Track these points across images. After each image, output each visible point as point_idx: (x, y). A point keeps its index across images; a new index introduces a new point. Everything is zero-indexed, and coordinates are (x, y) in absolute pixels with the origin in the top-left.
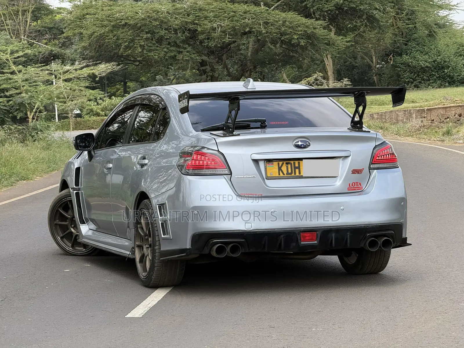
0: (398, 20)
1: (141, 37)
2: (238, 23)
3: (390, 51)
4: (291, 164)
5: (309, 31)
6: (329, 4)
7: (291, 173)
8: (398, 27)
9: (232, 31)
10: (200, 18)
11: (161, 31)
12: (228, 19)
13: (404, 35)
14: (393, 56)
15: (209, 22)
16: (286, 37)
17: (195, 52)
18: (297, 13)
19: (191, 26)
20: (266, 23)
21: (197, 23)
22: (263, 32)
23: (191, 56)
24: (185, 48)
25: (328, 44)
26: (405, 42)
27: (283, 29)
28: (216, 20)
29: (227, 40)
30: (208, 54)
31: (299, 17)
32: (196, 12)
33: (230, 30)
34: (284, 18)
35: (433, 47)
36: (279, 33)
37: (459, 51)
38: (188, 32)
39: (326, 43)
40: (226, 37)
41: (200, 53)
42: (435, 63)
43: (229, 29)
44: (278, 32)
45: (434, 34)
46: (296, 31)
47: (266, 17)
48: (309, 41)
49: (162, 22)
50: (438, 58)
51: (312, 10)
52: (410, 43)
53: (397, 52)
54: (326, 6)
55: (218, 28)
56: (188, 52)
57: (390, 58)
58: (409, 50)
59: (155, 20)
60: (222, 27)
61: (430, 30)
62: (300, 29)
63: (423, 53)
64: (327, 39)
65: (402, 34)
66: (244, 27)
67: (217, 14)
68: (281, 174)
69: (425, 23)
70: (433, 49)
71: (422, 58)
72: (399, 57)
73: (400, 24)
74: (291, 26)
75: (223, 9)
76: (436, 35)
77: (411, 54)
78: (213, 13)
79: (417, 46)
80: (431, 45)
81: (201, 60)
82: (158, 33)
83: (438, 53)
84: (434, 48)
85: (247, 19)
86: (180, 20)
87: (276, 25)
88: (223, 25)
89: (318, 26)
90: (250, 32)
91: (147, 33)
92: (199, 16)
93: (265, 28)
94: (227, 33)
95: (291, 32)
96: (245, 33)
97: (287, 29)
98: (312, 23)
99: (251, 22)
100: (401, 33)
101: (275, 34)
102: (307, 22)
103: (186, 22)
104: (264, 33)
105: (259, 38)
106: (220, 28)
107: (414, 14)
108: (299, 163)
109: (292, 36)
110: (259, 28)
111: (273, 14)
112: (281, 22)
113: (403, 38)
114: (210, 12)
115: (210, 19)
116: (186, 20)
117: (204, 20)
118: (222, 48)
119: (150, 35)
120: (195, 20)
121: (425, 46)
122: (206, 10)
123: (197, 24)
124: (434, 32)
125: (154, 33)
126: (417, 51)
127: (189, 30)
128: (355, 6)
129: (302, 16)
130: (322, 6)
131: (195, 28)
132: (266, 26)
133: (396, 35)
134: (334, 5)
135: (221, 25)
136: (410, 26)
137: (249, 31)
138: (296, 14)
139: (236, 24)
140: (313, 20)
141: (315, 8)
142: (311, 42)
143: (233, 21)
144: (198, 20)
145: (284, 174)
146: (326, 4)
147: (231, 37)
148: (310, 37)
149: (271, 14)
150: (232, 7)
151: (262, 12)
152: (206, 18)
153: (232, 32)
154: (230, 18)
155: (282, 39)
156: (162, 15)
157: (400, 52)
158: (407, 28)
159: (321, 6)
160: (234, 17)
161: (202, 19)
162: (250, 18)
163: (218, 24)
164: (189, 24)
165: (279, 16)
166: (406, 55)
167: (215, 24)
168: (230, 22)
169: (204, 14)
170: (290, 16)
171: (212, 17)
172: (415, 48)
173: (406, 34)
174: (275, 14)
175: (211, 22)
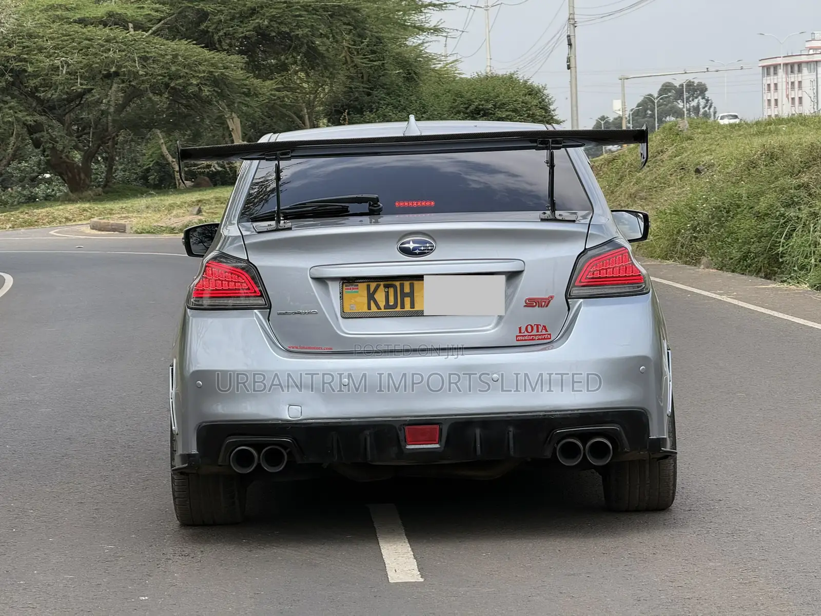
0: (355, 53)
2: (97, 59)
3: (342, 106)
5: (217, 72)
6: (245, 27)
8: (354, 66)
9: (86, 71)
10: (31, 51)
12: (79, 51)
13: (365, 79)
14: (348, 114)
15: (45, 57)
16: (178, 82)
17: (22, 108)
18: (195, 42)
19: (14, 64)
20: (144, 59)
21: (25, 58)
22: (141, 73)
23: (16, 115)
24: (6, 102)
25: (247, 95)
26: (367, 90)
27: (173, 68)
28: (58, 53)
29: (79, 87)
30: (44, 111)
31: (198, 49)
32: (24, 40)
33: (83, 71)
34: (174, 50)
35: (413, 98)
36: (166, 75)
37: (456, 104)
38: (10, 74)
39: (244, 93)
40: (77, 82)
41: (30, 110)
43: (82, 69)
44: (165, 73)
45: (415, 77)
46: (195, 71)
47: (144, 48)
48: (216, 89)
51: (216, 37)
52: (376, 92)
53: (355, 108)
54: (241, 30)
55: (63, 67)
56: (10, 108)
57: (342, 117)
58: (374, 103)
60: (69, 65)
61: (408, 70)
62: (201, 68)
63: (397, 108)
64: (246, 85)
65: (362, 77)
66: (107, 65)
67: (60, 42)
69: (400, 58)
70: (414, 102)
71: (396, 117)
72: (358, 115)
73: (358, 60)
74: (187, 63)
75: (70, 36)
76: (419, 78)
77: (376, 111)
78: (52, 42)
79: (387, 97)
80: (411, 95)
81: (35, 121)
84: (416, 101)
85: (111, 52)
87: (160, 61)
88: (70, 62)
89: (231, 63)
90: (117, 74)
92: (28, 47)
93: (143, 67)
94: (77, 76)
95: (186, 73)
96: (108, 76)
97: (179, 68)
98: (221, 58)
99: (119, 56)
100: (360, 75)
101: (160, 78)
102: (214, 58)
103: (6, 57)
104: (141, 75)
105: (133, 83)
106: (65, 67)
107: (381, 43)
109: (189, 80)
110: (133, 66)
111: (155, 43)
112: (169, 57)
113: (362, 83)
114: (47, 40)
115: (48, 52)
116: (7, 54)
117: (37, 54)
118: (69, 101)
120: (22, 54)
121: (399, 96)
122: (39, 36)
123: (25, 60)
124: (415, 73)
126: (388, 105)
127: (12, 70)
128: (288, 30)
129: (203, 47)
130: (234, 29)
131: (23, 68)
132: (145, 64)
133: (352, 78)
134: (254, 28)
135: (66, 63)
136: (375, 63)
137: (114, 72)
138: (194, 44)
139: (94, 60)
140: (223, 55)
141: (221, 33)
142: (220, 91)
143: (88, 55)
144: (27, 54)
146: (241, 27)
147: (85, 82)
148: (218, 82)
149: (151, 43)
150: (85, 30)
151: (135, 40)
152: (41, 50)
153: (87, 74)
154: (82, 50)
155: (172, 85)
157: (359, 106)
158: (371, 67)
159: (231, 29)
160: (89, 48)
161: (34, 51)
162: (117, 51)
163: (61, 60)
164: (12, 61)
165: (166, 46)
166: (370, 112)
167: (58, 60)
168: (83, 57)
169: (38, 44)
170: (183, 47)
171: (51, 48)
172: (385, 100)
173: (369, 76)
174: (159, 43)
175: (51, 56)
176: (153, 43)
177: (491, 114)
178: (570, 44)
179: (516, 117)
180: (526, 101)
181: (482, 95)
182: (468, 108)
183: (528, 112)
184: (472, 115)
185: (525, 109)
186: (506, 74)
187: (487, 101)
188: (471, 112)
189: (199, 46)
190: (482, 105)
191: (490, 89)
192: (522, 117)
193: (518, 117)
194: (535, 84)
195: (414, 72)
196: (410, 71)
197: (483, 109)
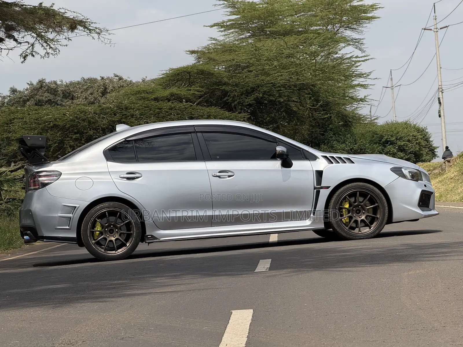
0: (314, 111)
1: (70, 137)
2: (164, 120)
3: (308, 142)
6: (249, 99)
8: (314, 119)
10: (126, 117)
11: (90, 132)
12: (154, 116)
13: (321, 126)
15: (135, 120)
18: (220, 107)
20: (191, 118)
21: (124, 121)
26: (322, 132)
28: (142, 117)
32: (123, 111)
34: (208, 113)
37: (374, 138)
42: (352, 151)
45: (349, 124)
47: (191, 112)
49: (89, 122)
50: (354, 146)
51: (233, 105)
52: (327, 134)
54: (247, 100)
58: (326, 140)
59: (84, 120)
61: (345, 120)
63: (339, 142)
65: (319, 125)
67: (143, 111)
69: (340, 113)
70: (349, 138)
71: (339, 147)
72: (318, 147)
73: (315, 115)
75: (149, 107)
76: (351, 124)
77: (328, 144)
78: (139, 111)
79: (334, 136)
80: (347, 134)
82: (86, 133)
83: (355, 141)
84: (350, 137)
85: (172, 115)
86: (108, 120)
88: (149, 122)
89: (241, 118)
91: (76, 133)
92: (125, 115)
98: (235, 116)
99: (177, 117)
100: (317, 124)
102: (231, 116)
103: (113, 121)
107: (329, 105)
111: (197, 109)
112: (206, 116)
113: (319, 128)
114: (136, 110)
115: (137, 117)
116: (113, 119)
119: (79, 135)
120: (122, 119)
121: (340, 135)
122: (131, 108)
124: (350, 122)
126: (334, 140)
128: (274, 99)
129: (225, 110)
130: (243, 100)
133: (313, 126)
134: (254, 99)
135: (147, 122)
136: (326, 117)
138: (219, 109)
139: (162, 120)
140: (236, 114)
141: (236, 103)
143: (159, 118)
144: (125, 119)
146: (247, 99)
150: (157, 104)
151: (186, 108)
152: (132, 116)
154: (156, 115)
156: (89, 116)
157: (318, 142)
158: (323, 119)
159: (241, 100)
160: (160, 114)
161: (129, 117)
162: (176, 114)
163: (144, 121)
164: (116, 123)
165: (204, 110)
166: (324, 145)
167: (142, 121)
168: (157, 119)
169: (131, 113)
170: (213, 111)
171: (138, 115)
172: (332, 138)
173: (323, 124)
174: (199, 109)
175: (138, 119)
176: (196, 109)
177: (395, 143)
178: (440, 103)
179: (409, 144)
180: (414, 135)
181: (389, 132)
182: (381, 140)
183: (416, 141)
184: (383, 144)
185: (414, 140)
186: (403, 122)
187: (392, 136)
188: (383, 143)
189: (222, 110)
190: (389, 138)
191: (393, 129)
192: (413, 144)
193: (411, 145)
194: (421, 126)
195: (349, 121)
196: (346, 120)
197: (389, 141)
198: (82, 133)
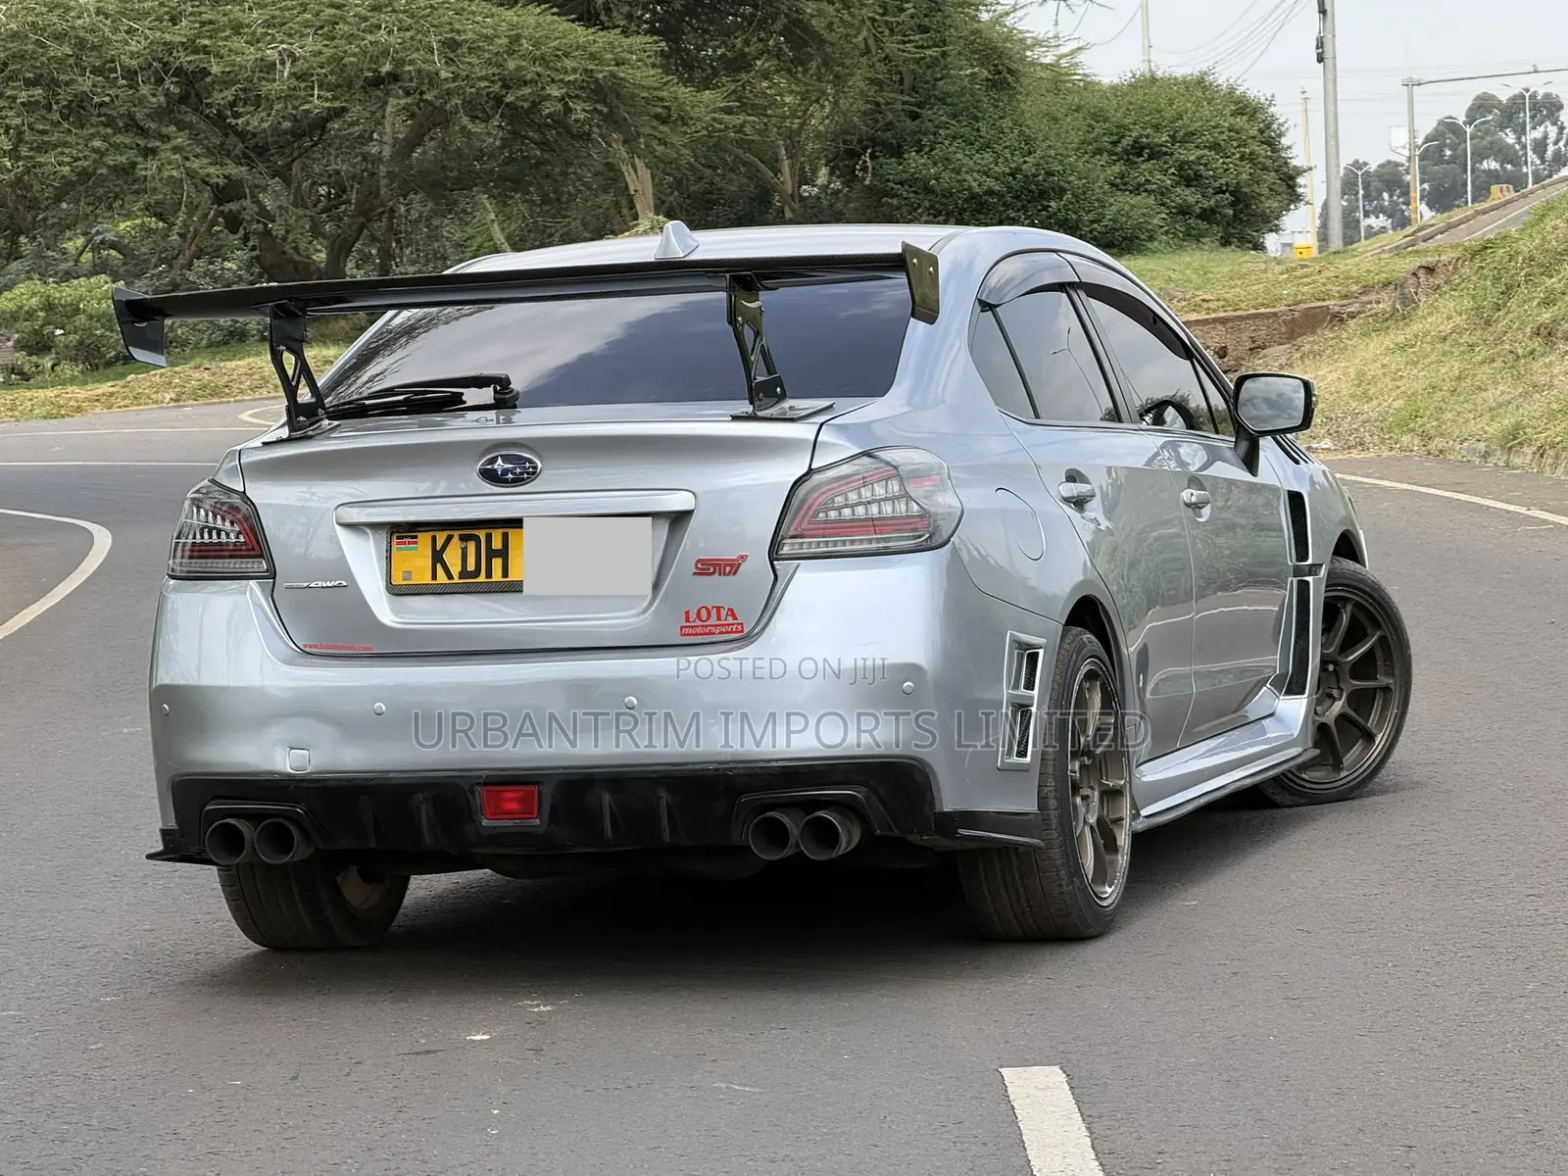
0: (887, 32)
1: (9, 97)
2: (353, 46)
3: (860, 141)
4: (477, 540)
5: (601, 72)
7: (477, 573)
8: (885, 59)
9: (332, 73)
10: (217, 31)
11: (80, 79)
12: (316, 30)
13: (907, 83)
14: (873, 157)
15: (247, 42)
16: (520, 93)
17: (199, 150)
18: (555, 10)
19: (185, 59)
20: (452, 45)
21: (206, 46)
22: (444, 74)
23: (188, 164)
24: (166, 138)
25: (664, 120)
26: (911, 108)
27: (511, 65)
28: (273, 35)
29: (318, 103)
30: (246, 156)
31: (563, 25)
32: (202, 9)
33: (324, 71)
34: (512, 27)
35: (1006, 123)
36: (496, 78)
37: (1093, 135)
38: (175, 79)
39: (657, 117)
40: (312, 96)
41: (218, 154)
42: (1015, 178)
43: (322, 68)
44: (494, 75)
45: (1010, 79)
46: (557, 70)
47: (451, 24)
48: (599, 107)
49: (81, 44)
50: (1025, 162)
52: (930, 112)
53: (885, 145)
55: (283, 63)
56: (176, 150)
57: (860, 162)
58: (925, 134)
59: (59, 37)
60: (295, 60)
61: (996, 65)
62: (569, 63)
63: (972, 144)
64: (662, 99)
65: (901, 81)
66: (375, 60)
67: (278, 13)
68: (442, 578)
69: (978, 40)
70: (1006, 130)
71: (971, 163)
72: (893, 160)
73: (891, 46)
74: (538, 53)
76: (1017, 81)
77: (931, 151)
78: (260, 12)
79: (953, 122)
80: (1001, 118)
81: (225, 177)
82: (67, 84)
83: (1026, 144)
84: (1012, 128)
85: (382, 32)
86: (147, 38)
87: (484, 51)
88: (298, 52)
89: (632, 53)
90: (394, 77)
91: (29, 84)
92: (211, 22)
93: (450, 61)
94: (313, 82)
95: (538, 74)
96: (377, 81)
97: (524, 63)
98: (610, 43)
99: (399, 40)
100: (896, 78)
101: (483, 84)
102: (595, 41)
103: (165, 43)
104: (446, 80)
105: (427, 97)
106: (288, 65)
107: (940, 10)
108: (505, 537)
109: (543, 88)
110: (428, 61)
111: (473, 13)
112: (504, 41)
113: (902, 92)
114: (250, 9)
115: (254, 34)
116: (168, 37)
117: (230, 36)
118: (297, 134)
119: (41, 91)
120: (199, 37)
121: (976, 119)
123: (206, 50)
124: (1011, 72)
125: (55, 82)
126: (954, 138)
127: (178, 72)
129: (573, 21)
131: (202, 65)
132: (452, 56)
133: (879, 84)
135: (291, 55)
136: (928, 52)
137: (389, 73)
138: (553, 14)
139: (347, 48)
140: (614, 35)
142: (606, 110)
143: (334, 38)
144: (210, 37)
145: (450, 576)
147: (329, 95)
148: (603, 93)
149: (465, 13)
151: (432, 7)
152: (237, 28)
153: (333, 78)
154: (322, 28)
155: (509, 99)
156: (80, 22)
157: (895, 142)
158: (917, 62)
160: (337, 24)
161: (224, 31)
162: (395, 29)
163: (280, 48)
164: (178, 51)
165: (496, 18)
166: (917, 152)
167: (272, 48)
168: (326, 42)
169: (232, 17)
170: (532, 20)
171: (259, 25)
172: (948, 128)
173: (915, 79)
174: (481, 13)
175: (258, 41)
176: (469, 14)
177: (1166, 154)
178: (1323, 11)
179: (1218, 160)
180: (1237, 127)
181: (1147, 115)
182: (1119, 142)
183: (1242, 149)
184: (1125, 157)
185: (1235, 144)
186: (1192, 75)
187: (1157, 128)
188: (1125, 151)
189: (564, 18)
190: (1148, 137)
191: (1163, 102)
192: (1229, 160)
193: (1221, 161)
194: (1252, 94)
195: (1008, 68)
196: (1000, 67)
197: (1148, 146)
198: (52, 85)
